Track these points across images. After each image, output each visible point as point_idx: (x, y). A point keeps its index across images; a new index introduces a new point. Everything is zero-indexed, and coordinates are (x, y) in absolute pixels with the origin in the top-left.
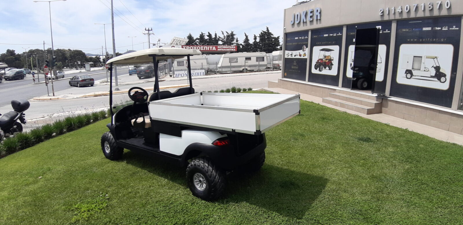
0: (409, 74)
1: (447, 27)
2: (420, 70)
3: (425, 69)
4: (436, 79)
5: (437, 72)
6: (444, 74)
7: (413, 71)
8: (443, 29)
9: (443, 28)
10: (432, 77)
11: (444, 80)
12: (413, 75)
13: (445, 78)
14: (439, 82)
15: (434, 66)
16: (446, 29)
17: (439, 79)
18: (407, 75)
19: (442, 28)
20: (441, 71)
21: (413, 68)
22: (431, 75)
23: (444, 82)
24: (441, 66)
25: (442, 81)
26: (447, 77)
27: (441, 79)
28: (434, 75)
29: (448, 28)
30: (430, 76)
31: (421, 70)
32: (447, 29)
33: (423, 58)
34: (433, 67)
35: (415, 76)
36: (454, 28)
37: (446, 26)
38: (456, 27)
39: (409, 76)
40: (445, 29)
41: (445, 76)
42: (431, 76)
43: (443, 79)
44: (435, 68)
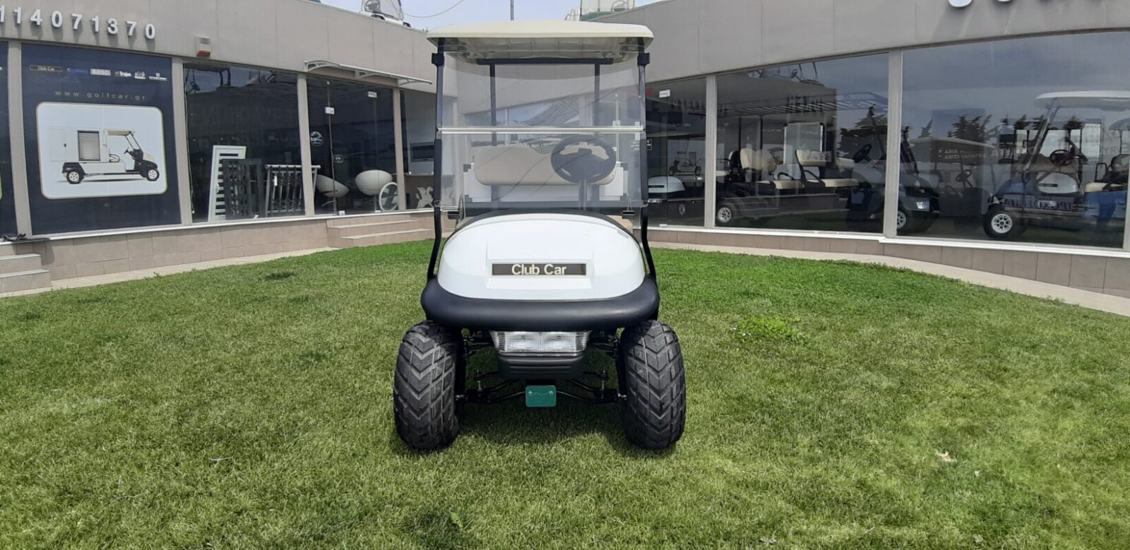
0: (74, 173)
1: (143, 74)
2: (99, 160)
3: (111, 158)
4: (139, 176)
5: (137, 161)
6: (152, 163)
7: (81, 164)
8: (136, 77)
9: (136, 74)
10: (129, 172)
11: (156, 176)
12: (85, 174)
13: (155, 172)
14: (145, 180)
15: (129, 150)
16: (142, 78)
17: (145, 175)
18: (70, 175)
19: (133, 75)
20: (145, 158)
21: (80, 159)
22: (128, 169)
23: (155, 180)
24: (143, 150)
25: (151, 177)
26: (158, 169)
27: (149, 174)
28: (132, 168)
29: (147, 76)
30: (124, 172)
31: (102, 159)
32: (144, 78)
33: (100, 134)
34: (127, 151)
35: (91, 175)
36: (158, 77)
37: (141, 72)
38: (161, 76)
39: (74, 176)
40: (140, 76)
41: (154, 167)
42: (127, 171)
43: (152, 174)
44: (130, 153)
